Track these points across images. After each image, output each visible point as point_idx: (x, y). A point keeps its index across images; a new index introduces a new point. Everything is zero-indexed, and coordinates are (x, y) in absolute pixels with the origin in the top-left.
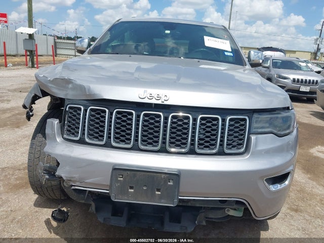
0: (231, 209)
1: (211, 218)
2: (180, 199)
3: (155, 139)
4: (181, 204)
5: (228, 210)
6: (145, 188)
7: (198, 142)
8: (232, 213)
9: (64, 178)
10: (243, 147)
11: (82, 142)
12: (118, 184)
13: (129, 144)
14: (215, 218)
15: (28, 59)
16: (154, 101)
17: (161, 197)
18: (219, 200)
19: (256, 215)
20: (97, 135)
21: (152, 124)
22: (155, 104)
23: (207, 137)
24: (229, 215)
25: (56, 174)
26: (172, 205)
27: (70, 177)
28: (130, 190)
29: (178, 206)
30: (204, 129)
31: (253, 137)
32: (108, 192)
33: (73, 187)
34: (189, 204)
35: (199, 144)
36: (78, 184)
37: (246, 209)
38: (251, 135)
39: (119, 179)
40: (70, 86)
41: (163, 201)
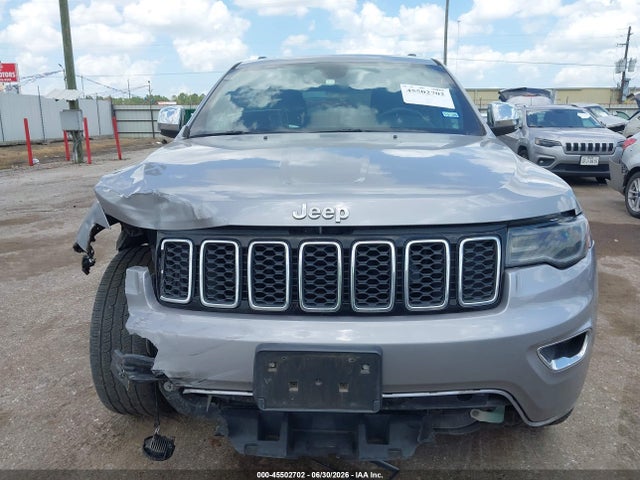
0: (481, 409)
1: (444, 430)
2: (384, 398)
3: (329, 292)
4: (387, 408)
5: (476, 414)
6: (318, 384)
7: (410, 290)
8: (483, 417)
9: (169, 376)
10: (493, 293)
11: (194, 307)
12: (270, 380)
13: (283, 303)
14: (452, 430)
15: (71, 149)
16: (321, 223)
17: (349, 398)
18: (458, 395)
19: (530, 418)
20: (222, 292)
21: (320, 263)
22: (324, 228)
23: (426, 280)
24: (477, 421)
25: (154, 368)
26: (371, 412)
27: (179, 374)
28: (291, 389)
29: (381, 412)
30: (419, 267)
31: (511, 275)
32: (251, 394)
33: (186, 391)
34: (403, 407)
35: (412, 295)
36: (194, 384)
37: (509, 409)
38: (507, 271)
39: (270, 370)
40: (165, 206)
41: (353, 404)
